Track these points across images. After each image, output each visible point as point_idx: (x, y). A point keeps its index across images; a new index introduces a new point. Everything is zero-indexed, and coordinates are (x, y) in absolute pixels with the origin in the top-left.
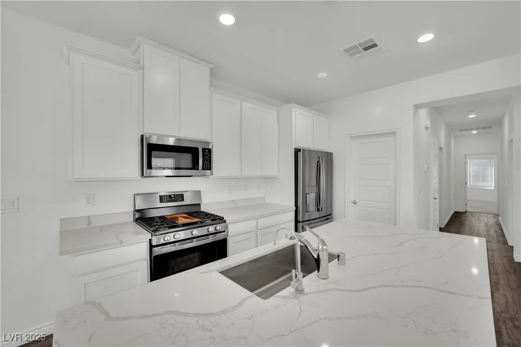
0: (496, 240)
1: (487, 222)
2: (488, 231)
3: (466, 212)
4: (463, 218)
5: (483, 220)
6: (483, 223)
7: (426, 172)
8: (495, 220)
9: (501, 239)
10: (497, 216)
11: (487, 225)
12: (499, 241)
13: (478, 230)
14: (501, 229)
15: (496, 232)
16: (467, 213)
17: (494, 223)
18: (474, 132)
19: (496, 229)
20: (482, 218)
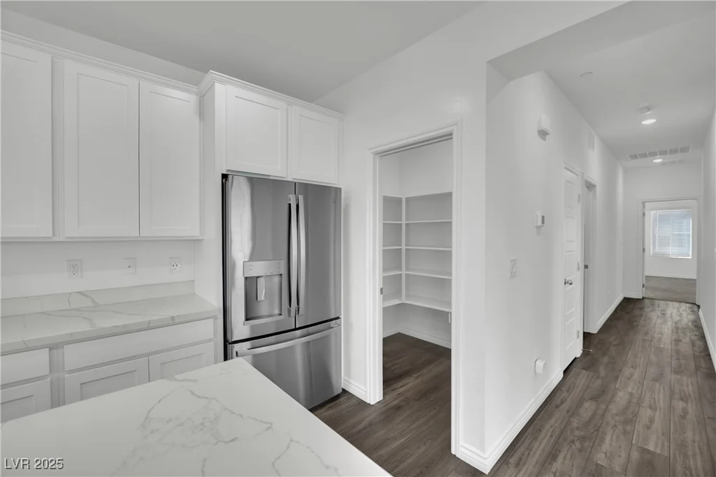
0: (692, 365)
1: (678, 321)
2: (678, 341)
3: (643, 298)
4: (636, 312)
5: (671, 317)
6: (670, 324)
7: (538, 228)
8: (692, 317)
9: (703, 364)
10: (696, 308)
11: (676, 329)
12: (697, 368)
13: (659, 340)
14: (703, 337)
15: (693, 344)
16: (646, 301)
17: (690, 324)
18: (658, 161)
19: (693, 337)
20: (668, 312)
